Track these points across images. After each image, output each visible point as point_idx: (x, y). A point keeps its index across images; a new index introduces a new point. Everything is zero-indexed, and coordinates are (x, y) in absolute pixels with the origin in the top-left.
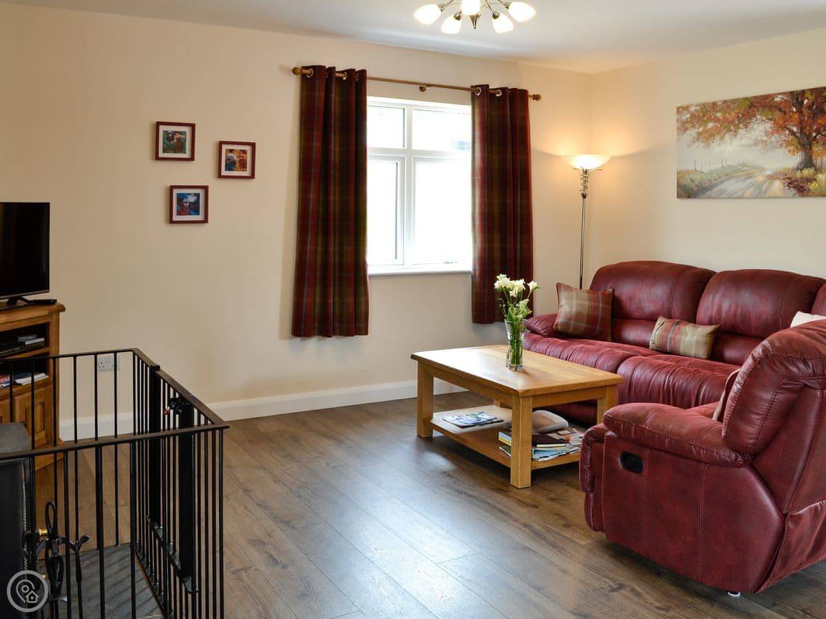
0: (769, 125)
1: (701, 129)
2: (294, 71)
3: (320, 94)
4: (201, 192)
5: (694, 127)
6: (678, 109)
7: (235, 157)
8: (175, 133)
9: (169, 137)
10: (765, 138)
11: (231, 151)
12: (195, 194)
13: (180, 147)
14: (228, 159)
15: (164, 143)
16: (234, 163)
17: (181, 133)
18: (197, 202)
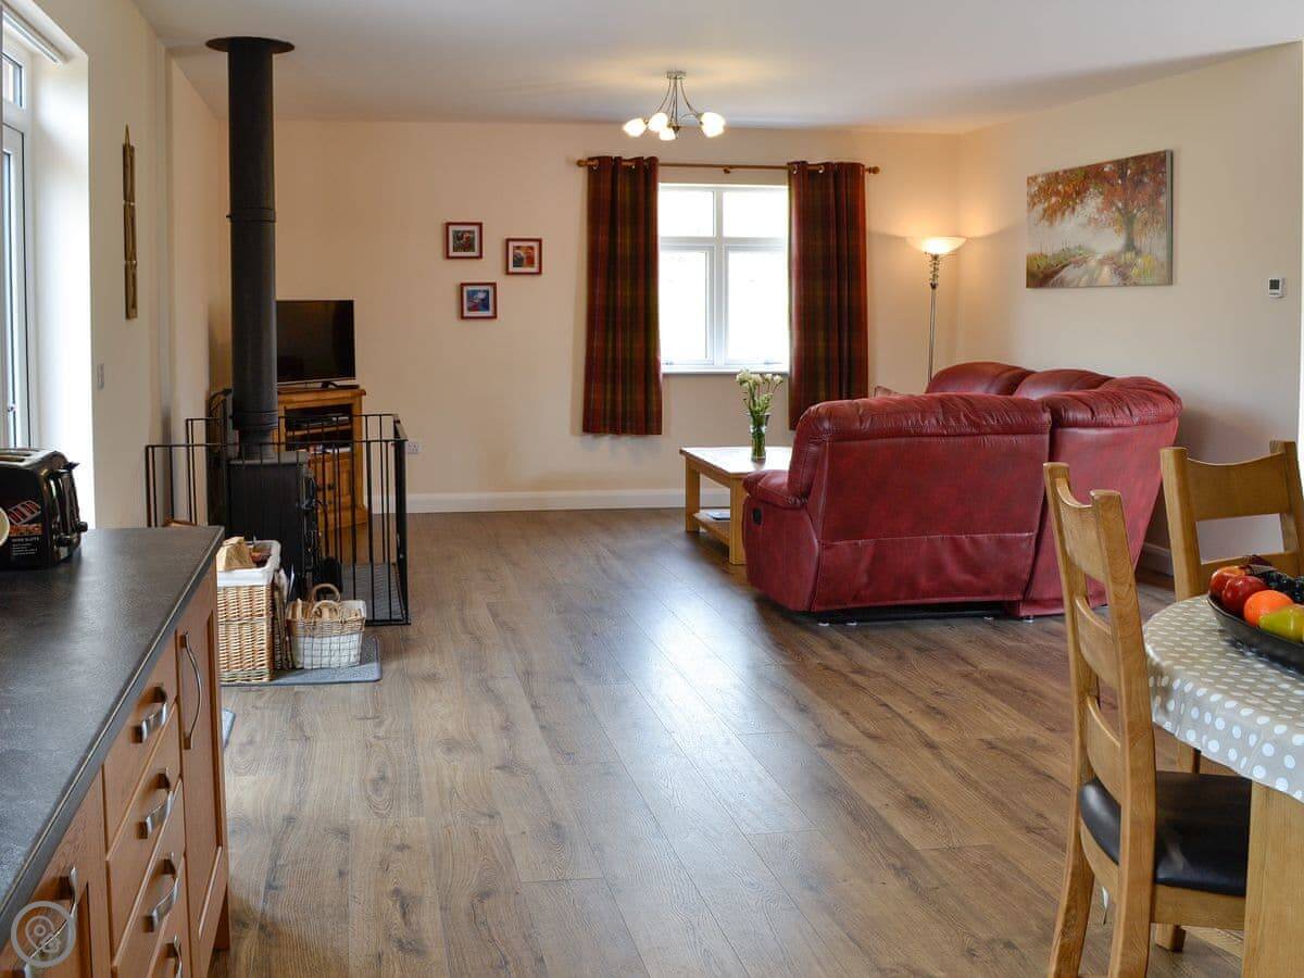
0: (1100, 200)
1: (1046, 205)
2: (579, 163)
3: (606, 186)
4: (490, 289)
5: (1040, 201)
6: (1029, 178)
7: (522, 253)
8: (464, 232)
9: (458, 236)
10: (1097, 217)
11: (518, 248)
12: (484, 291)
13: (469, 246)
14: (515, 256)
15: (454, 242)
16: (521, 259)
17: (469, 232)
18: (487, 298)
